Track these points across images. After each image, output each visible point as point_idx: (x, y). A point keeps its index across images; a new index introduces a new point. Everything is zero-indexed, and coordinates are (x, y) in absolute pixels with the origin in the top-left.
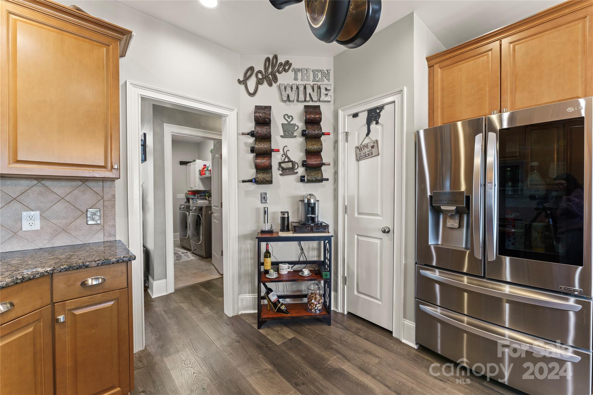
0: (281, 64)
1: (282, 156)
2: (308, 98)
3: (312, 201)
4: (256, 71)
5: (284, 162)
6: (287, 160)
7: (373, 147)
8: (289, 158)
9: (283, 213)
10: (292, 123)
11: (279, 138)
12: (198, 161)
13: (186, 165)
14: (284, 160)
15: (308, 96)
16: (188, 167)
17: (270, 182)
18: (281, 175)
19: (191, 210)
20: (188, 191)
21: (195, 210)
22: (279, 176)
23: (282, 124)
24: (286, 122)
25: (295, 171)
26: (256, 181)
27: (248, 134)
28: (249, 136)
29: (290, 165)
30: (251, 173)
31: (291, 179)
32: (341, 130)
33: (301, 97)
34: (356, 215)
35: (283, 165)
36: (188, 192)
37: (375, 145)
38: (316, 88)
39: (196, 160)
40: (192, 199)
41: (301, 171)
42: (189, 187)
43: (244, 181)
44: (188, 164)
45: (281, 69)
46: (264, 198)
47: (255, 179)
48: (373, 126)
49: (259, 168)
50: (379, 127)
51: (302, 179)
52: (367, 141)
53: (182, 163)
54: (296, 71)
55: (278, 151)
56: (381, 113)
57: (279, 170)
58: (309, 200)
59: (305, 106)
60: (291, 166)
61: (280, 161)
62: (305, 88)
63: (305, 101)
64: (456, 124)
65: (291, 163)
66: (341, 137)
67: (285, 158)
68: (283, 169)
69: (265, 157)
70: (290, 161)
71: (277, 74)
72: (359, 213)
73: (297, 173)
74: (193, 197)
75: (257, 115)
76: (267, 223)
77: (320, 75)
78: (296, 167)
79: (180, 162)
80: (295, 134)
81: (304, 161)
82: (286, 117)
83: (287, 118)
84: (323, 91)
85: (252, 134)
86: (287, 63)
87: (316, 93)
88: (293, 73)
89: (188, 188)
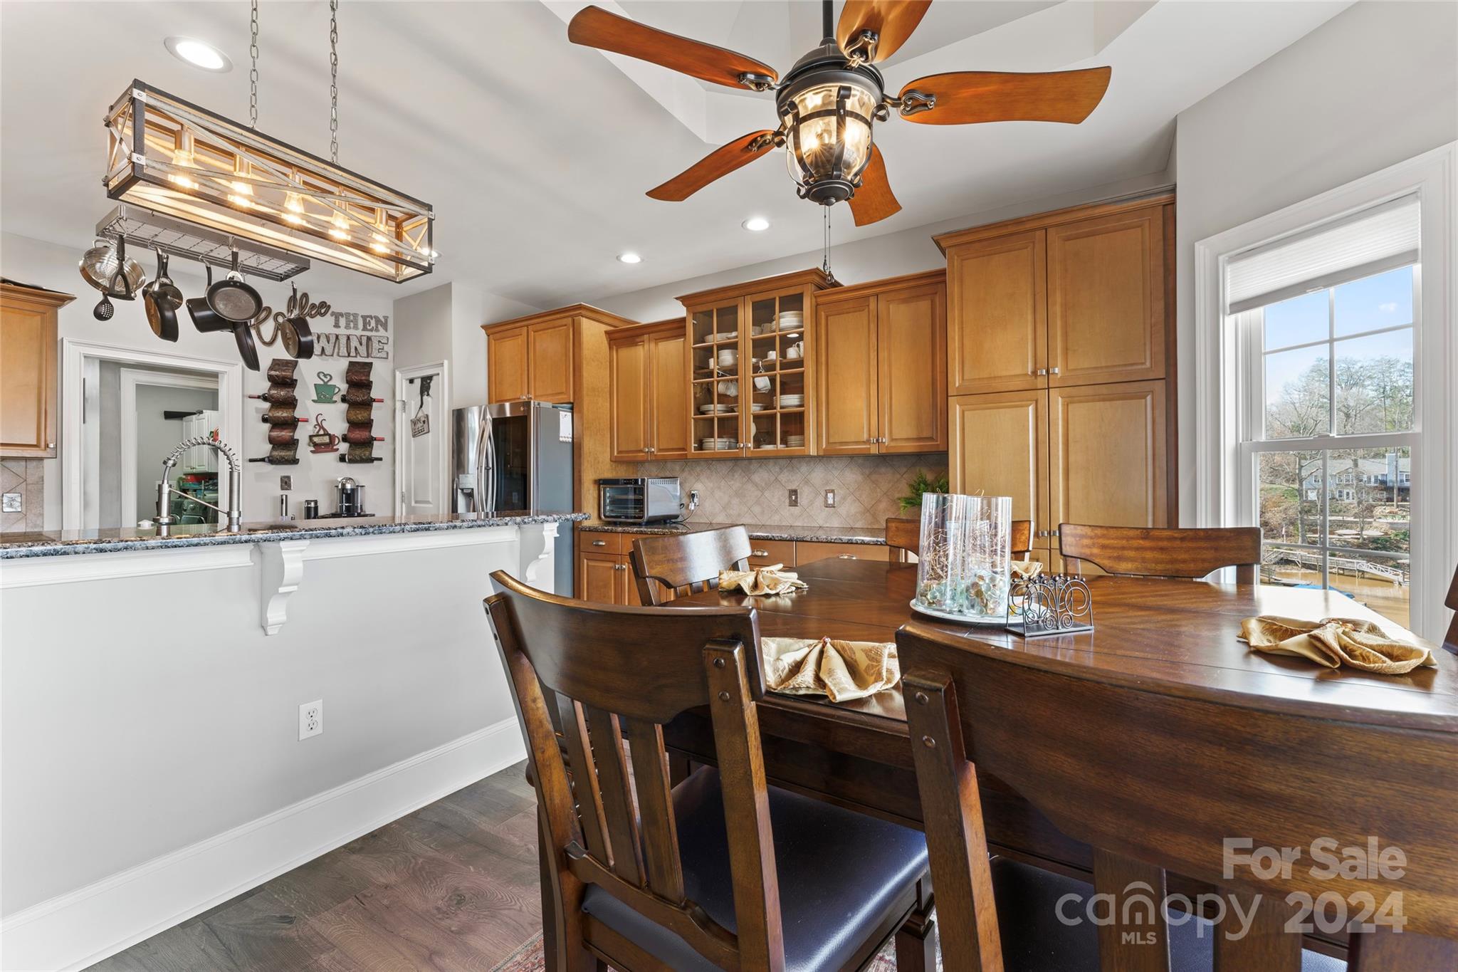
0: (313, 306)
1: (315, 427)
2: (353, 353)
3: (348, 486)
4: (274, 312)
5: (317, 435)
6: (322, 432)
7: (424, 422)
8: (324, 430)
9: (308, 502)
10: (330, 383)
11: (310, 404)
12: (207, 413)
13: (182, 420)
14: (318, 432)
15: (353, 350)
16: (184, 423)
17: (295, 461)
18: (312, 452)
19: (185, 510)
20: (185, 474)
21: (193, 509)
22: (311, 454)
23: (315, 385)
24: (322, 383)
25: (335, 447)
26: (272, 460)
27: (259, 397)
28: (260, 400)
29: (326, 439)
30: (265, 449)
31: (330, 458)
32: (398, 397)
33: (344, 351)
34: (413, 504)
35: (316, 440)
36: (184, 477)
37: (426, 420)
38: (364, 341)
39: (204, 411)
40: (195, 491)
41: (343, 447)
42: (187, 467)
43: (251, 461)
44: (184, 418)
45: (313, 312)
46: (286, 483)
47: (268, 457)
48: (425, 397)
49: (275, 443)
50: (429, 399)
51: (342, 459)
52: (420, 414)
53: (169, 415)
54: (337, 316)
55: (306, 421)
56: (431, 384)
57: (309, 445)
58: (343, 485)
59: (350, 362)
60: (328, 441)
61: (312, 434)
62: (348, 338)
63: (349, 356)
64: (504, 404)
65: (328, 437)
66: (398, 405)
67: (319, 431)
68: (315, 445)
69: (285, 429)
70: (326, 434)
71: (308, 318)
72: (416, 502)
73: (337, 450)
74: (196, 487)
75: (273, 373)
76: (286, 515)
77: (373, 323)
78: (336, 442)
79: (165, 412)
80: (335, 398)
81: (345, 435)
82: (321, 376)
83: (323, 378)
84: (375, 345)
85: (265, 398)
86: (323, 304)
87: (365, 347)
88: (333, 318)
89: (185, 468)
